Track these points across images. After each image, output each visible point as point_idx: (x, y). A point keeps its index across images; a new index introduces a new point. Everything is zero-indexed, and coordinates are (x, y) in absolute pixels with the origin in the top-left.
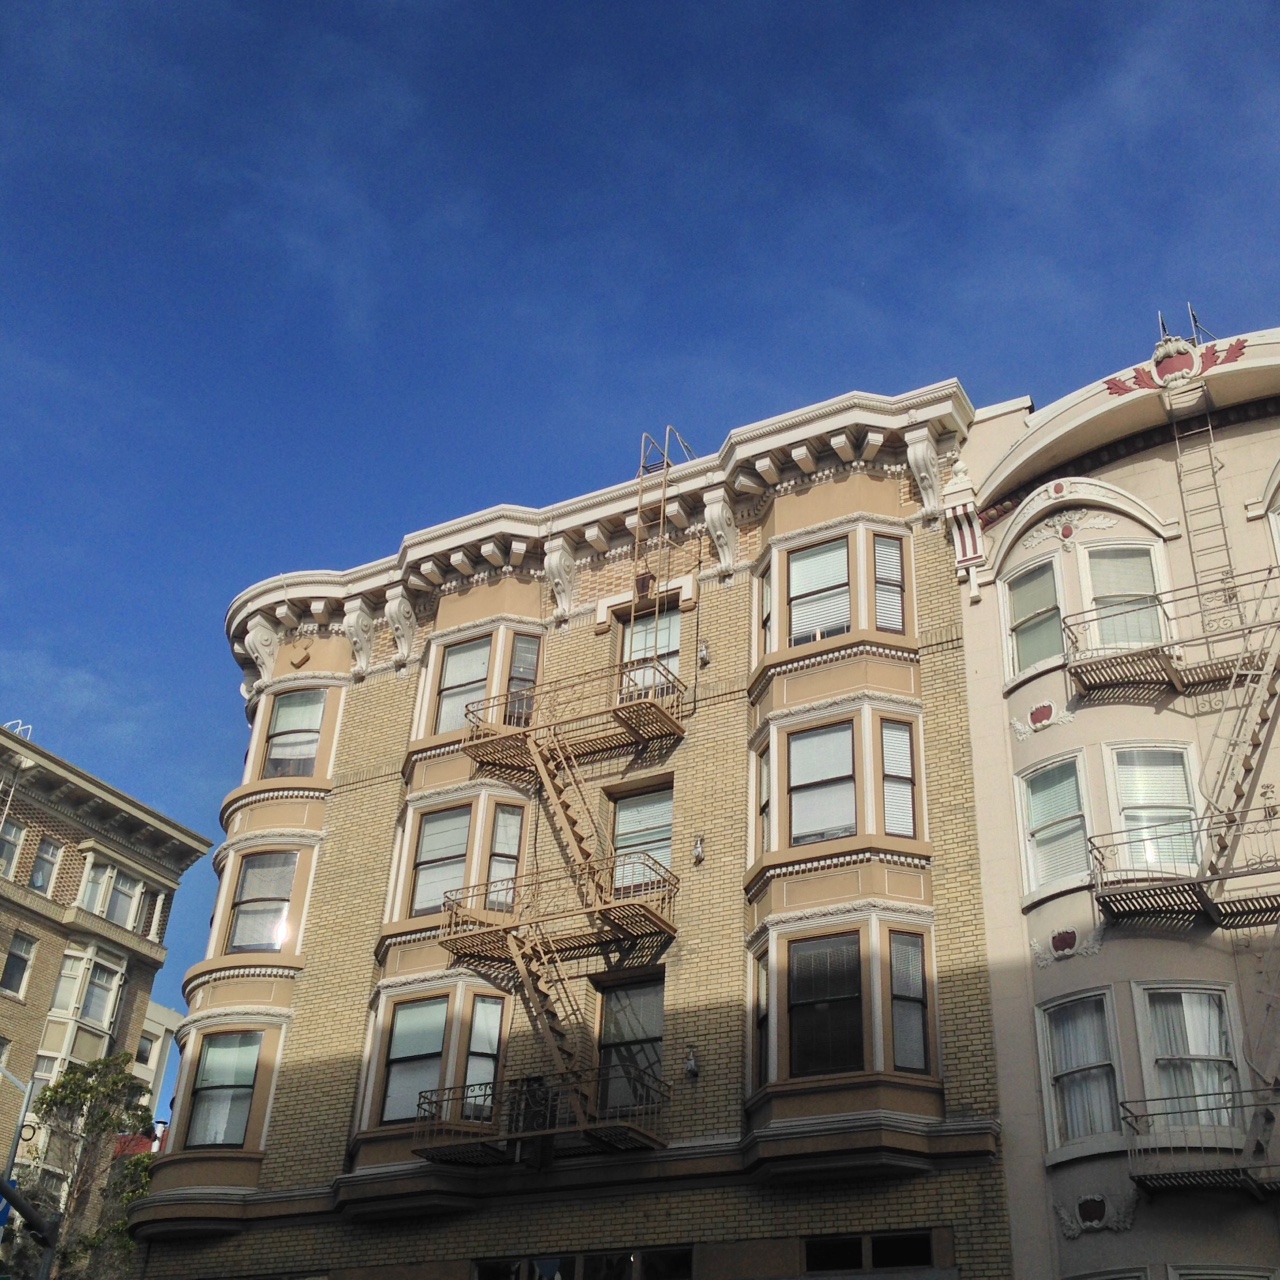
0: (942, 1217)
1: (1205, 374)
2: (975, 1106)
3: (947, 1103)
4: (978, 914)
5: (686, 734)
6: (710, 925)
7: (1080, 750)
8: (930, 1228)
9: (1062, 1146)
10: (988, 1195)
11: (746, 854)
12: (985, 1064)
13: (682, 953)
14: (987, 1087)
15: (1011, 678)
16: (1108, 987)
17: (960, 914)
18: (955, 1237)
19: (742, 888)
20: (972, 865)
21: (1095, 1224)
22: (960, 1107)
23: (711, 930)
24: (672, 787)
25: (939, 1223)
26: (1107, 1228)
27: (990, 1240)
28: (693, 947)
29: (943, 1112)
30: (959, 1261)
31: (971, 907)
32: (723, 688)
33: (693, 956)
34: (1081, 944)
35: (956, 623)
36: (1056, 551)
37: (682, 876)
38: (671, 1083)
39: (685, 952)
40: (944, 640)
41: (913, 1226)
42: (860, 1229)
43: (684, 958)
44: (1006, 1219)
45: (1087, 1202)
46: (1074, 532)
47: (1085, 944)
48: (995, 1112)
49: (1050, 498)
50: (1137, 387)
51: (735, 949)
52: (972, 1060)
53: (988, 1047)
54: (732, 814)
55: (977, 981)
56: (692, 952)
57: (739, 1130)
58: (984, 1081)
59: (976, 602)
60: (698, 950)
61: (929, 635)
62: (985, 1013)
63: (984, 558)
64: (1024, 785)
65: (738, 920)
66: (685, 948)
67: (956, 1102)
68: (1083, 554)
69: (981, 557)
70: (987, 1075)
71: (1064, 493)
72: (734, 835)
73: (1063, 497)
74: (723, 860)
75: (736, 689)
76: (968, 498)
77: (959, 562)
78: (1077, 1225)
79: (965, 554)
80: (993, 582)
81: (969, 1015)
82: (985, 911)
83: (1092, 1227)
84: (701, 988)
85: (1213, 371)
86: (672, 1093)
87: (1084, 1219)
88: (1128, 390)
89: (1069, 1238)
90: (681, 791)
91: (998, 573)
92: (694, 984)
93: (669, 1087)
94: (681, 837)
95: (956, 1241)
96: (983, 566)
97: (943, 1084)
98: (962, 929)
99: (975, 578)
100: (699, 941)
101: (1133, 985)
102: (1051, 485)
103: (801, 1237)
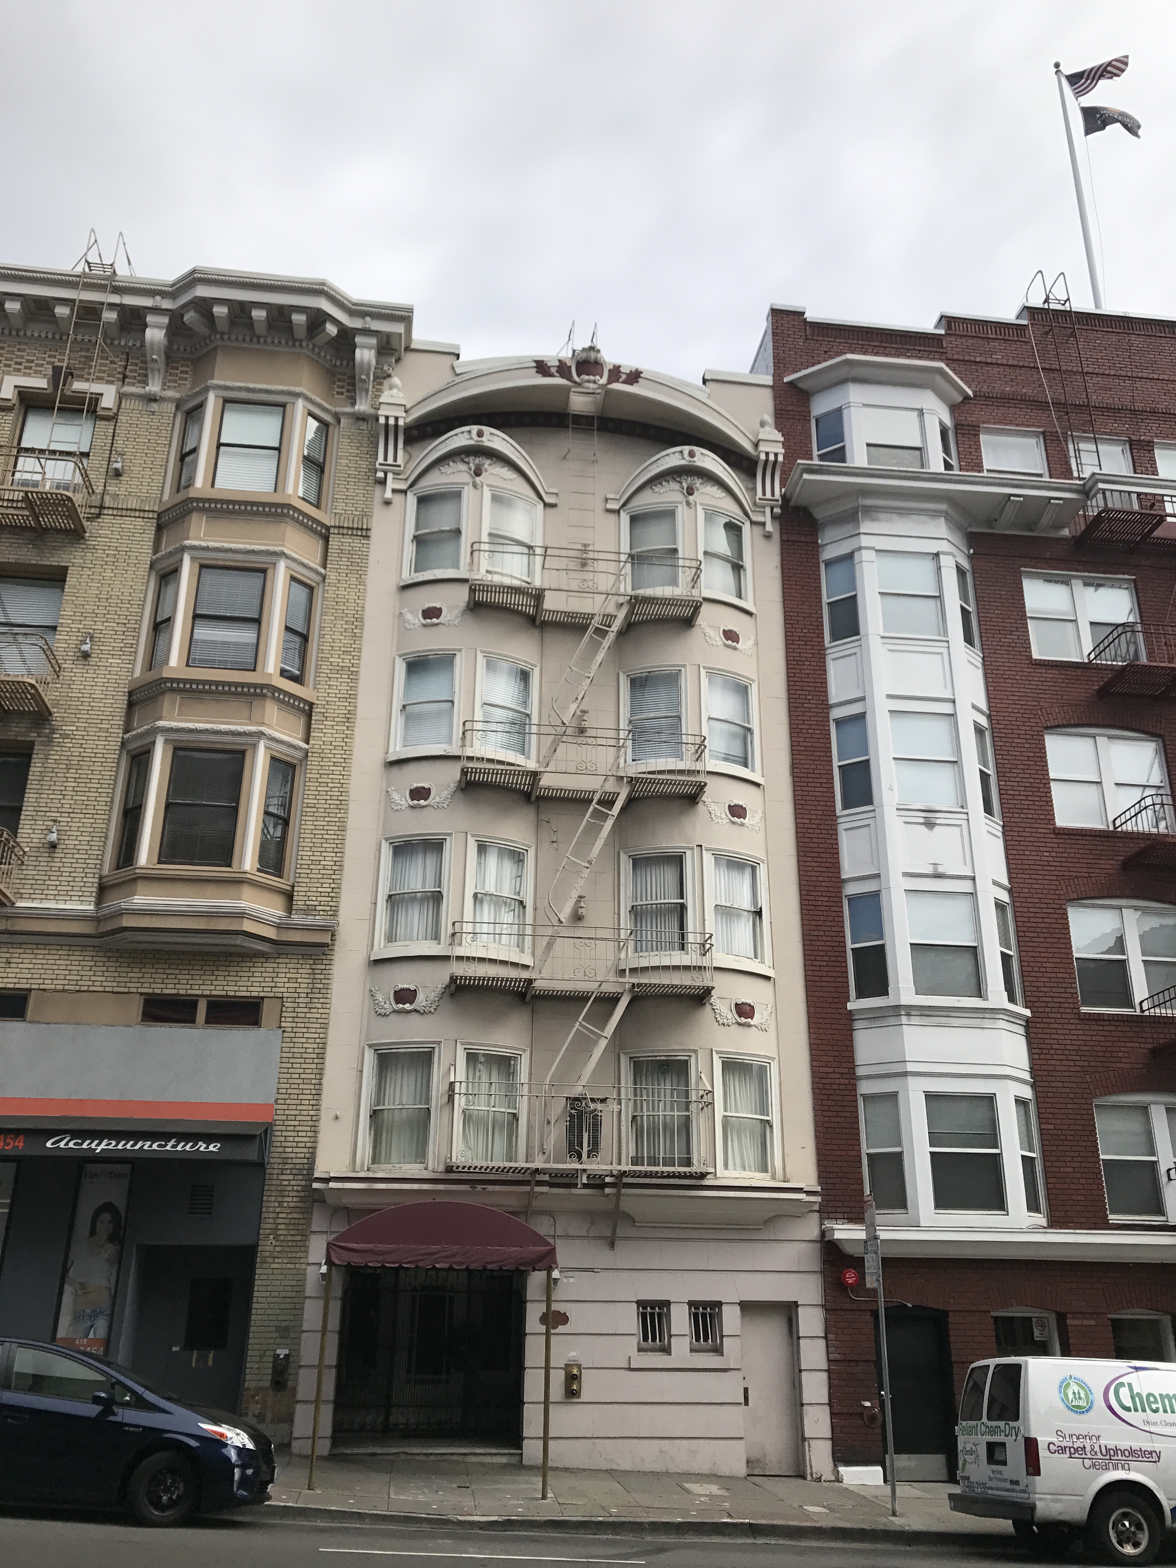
0: (274, 990)
1: (610, 386)
2: (318, 908)
3: (294, 903)
4: (347, 759)
5: (87, 535)
6: (88, 716)
7: (460, 651)
8: (263, 998)
9: (385, 947)
10: (317, 976)
11: (134, 660)
12: (333, 877)
13: (55, 736)
14: (331, 894)
15: (408, 576)
16: (450, 834)
17: (332, 756)
18: (283, 1006)
19: (126, 690)
20: (349, 718)
21: (407, 1006)
22: (305, 908)
23: (89, 721)
24: (65, 581)
25: (272, 995)
26: (416, 1011)
27: (313, 1010)
28: (67, 732)
29: (289, 910)
30: (283, 1024)
31: (343, 752)
32: (133, 503)
33: (66, 741)
34: (434, 799)
35: (366, 514)
36: (466, 484)
37: (64, 666)
38: (27, 849)
39: (58, 736)
40: (355, 526)
41: (248, 994)
42: (199, 992)
43: (57, 740)
44: (329, 996)
45: (402, 990)
46: (484, 474)
47: (437, 800)
48: (335, 914)
49: (472, 438)
50: (557, 375)
51: (111, 743)
52: (322, 872)
53: (337, 864)
54: (126, 621)
55: (338, 811)
56: (65, 736)
57: (93, 899)
58: (330, 890)
59: (388, 503)
60: (72, 736)
61: (342, 518)
62: (340, 837)
63: (402, 468)
64: (404, 665)
65: (118, 718)
66: (59, 732)
67: (303, 903)
68: (487, 494)
69: (399, 466)
70: (332, 886)
71: (484, 439)
72: (125, 641)
73: (482, 441)
74: (110, 661)
75: (147, 509)
76: (401, 413)
77: (380, 464)
78: (390, 1005)
79: (386, 459)
80: (405, 492)
81: (325, 836)
82: (353, 757)
83: (404, 1008)
84: (71, 771)
85: (617, 386)
86: (26, 858)
87: (397, 1003)
88: (552, 376)
89: (380, 1014)
90: (72, 586)
91: (412, 485)
92: (64, 766)
93: (25, 852)
94: (68, 629)
95: (284, 1009)
96: (399, 474)
97: (293, 887)
98: (331, 768)
99: (391, 484)
100: (75, 728)
101: (469, 836)
102: (475, 429)
103: (141, 994)
